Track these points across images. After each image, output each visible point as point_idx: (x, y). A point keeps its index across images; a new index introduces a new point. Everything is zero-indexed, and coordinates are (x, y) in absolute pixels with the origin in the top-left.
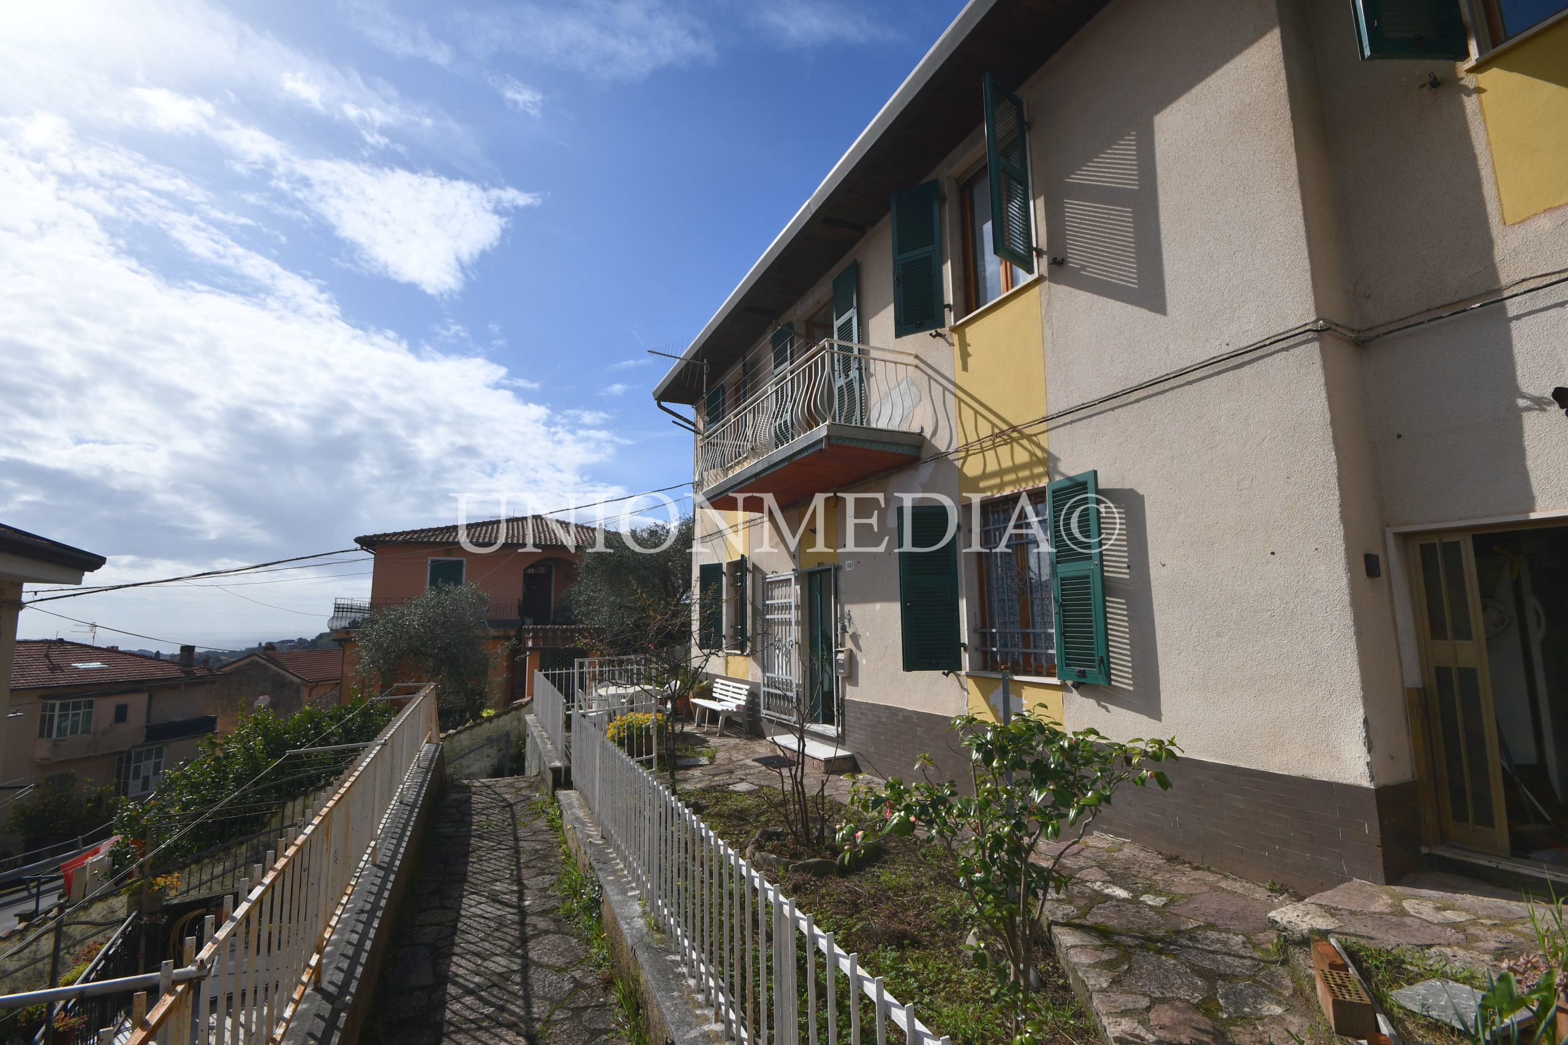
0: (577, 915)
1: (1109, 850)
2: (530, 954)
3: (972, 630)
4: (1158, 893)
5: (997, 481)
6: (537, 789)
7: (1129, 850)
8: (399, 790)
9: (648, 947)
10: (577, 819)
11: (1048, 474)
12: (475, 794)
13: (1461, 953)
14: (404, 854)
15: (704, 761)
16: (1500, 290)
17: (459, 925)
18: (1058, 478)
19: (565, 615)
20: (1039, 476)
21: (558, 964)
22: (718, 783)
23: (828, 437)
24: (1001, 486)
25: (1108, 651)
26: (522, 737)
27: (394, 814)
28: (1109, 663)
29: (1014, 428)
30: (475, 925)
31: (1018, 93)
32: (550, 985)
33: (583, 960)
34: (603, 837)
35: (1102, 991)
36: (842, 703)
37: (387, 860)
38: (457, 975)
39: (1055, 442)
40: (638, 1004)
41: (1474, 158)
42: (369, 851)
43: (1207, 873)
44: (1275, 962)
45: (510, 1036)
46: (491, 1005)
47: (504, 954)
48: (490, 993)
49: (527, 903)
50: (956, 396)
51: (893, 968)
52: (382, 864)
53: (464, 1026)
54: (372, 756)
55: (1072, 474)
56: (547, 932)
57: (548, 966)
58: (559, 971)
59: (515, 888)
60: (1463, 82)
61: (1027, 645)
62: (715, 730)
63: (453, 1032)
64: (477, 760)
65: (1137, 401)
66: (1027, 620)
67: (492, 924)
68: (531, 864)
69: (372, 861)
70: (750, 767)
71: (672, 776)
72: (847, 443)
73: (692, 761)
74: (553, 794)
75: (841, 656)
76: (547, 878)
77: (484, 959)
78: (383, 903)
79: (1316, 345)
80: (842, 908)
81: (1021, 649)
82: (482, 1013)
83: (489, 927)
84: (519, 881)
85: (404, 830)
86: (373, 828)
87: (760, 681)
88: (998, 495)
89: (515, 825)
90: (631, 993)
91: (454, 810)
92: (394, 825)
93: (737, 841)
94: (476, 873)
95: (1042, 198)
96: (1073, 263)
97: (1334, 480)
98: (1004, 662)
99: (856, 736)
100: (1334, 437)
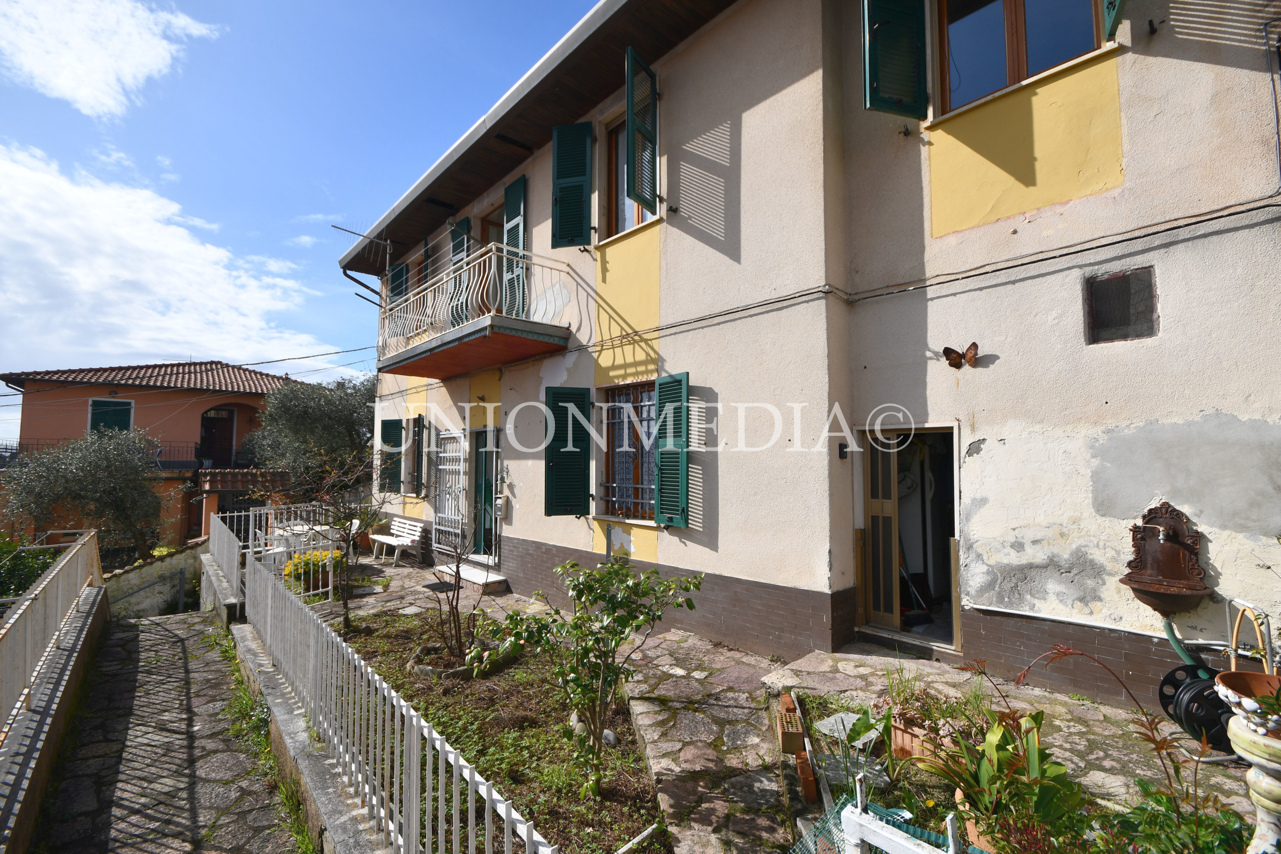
0: (246, 734)
1: (678, 642)
2: (198, 773)
3: (599, 485)
4: (703, 670)
5: (622, 372)
6: (211, 623)
7: (693, 641)
8: (55, 637)
9: (309, 756)
10: (249, 650)
11: (657, 370)
12: (142, 632)
13: (861, 693)
14: (62, 698)
15: (379, 589)
16: (925, 280)
17: (125, 755)
18: (664, 375)
19: (248, 458)
20: (651, 372)
21: (225, 778)
22: (389, 608)
23: (491, 326)
24: (625, 377)
25: (688, 503)
26: (197, 576)
27: (50, 660)
28: (688, 511)
29: (636, 333)
30: (141, 753)
31: (654, 67)
32: (217, 796)
33: (251, 772)
34: (274, 665)
35: (654, 742)
36: (499, 538)
37: (43, 704)
38: (123, 799)
39: (665, 347)
40: (299, 801)
41: (921, 189)
42: (22, 698)
43: (736, 652)
44: (761, 709)
45: (176, 843)
46: (157, 819)
47: (172, 775)
48: (156, 811)
49: (196, 728)
50: (596, 301)
51: (512, 745)
52: (37, 709)
53: (129, 841)
54: (20, 612)
55: (673, 373)
56: (215, 752)
57: (215, 781)
58: (226, 783)
59: (184, 716)
60: (922, 136)
61: (636, 497)
62: (391, 561)
63: (118, 847)
64: (147, 597)
65: (718, 324)
66: (638, 479)
67: (159, 751)
68: (202, 693)
69: (27, 706)
70: (419, 593)
71: (345, 605)
72: (508, 332)
73: (367, 590)
74: (228, 628)
75: (499, 502)
76: (219, 704)
77: (151, 782)
78: (40, 745)
79: (823, 302)
80: (481, 704)
81: (631, 500)
82: (148, 828)
83: (156, 753)
84: (189, 710)
85: (62, 674)
86: (26, 675)
87: (433, 520)
88: (622, 383)
89: (186, 658)
90: (293, 793)
91: (119, 649)
92: (50, 670)
93: (401, 657)
94: (143, 706)
95: (666, 157)
96: (684, 212)
97: (826, 394)
98: (620, 508)
99: (510, 565)
100: (829, 365)
